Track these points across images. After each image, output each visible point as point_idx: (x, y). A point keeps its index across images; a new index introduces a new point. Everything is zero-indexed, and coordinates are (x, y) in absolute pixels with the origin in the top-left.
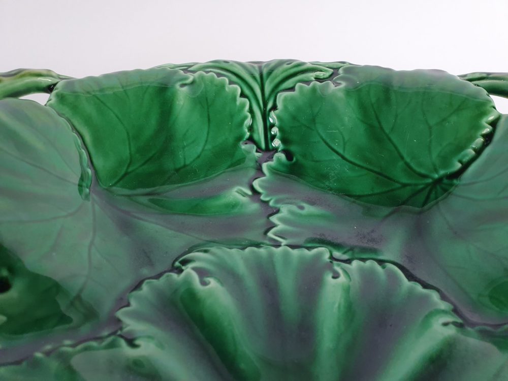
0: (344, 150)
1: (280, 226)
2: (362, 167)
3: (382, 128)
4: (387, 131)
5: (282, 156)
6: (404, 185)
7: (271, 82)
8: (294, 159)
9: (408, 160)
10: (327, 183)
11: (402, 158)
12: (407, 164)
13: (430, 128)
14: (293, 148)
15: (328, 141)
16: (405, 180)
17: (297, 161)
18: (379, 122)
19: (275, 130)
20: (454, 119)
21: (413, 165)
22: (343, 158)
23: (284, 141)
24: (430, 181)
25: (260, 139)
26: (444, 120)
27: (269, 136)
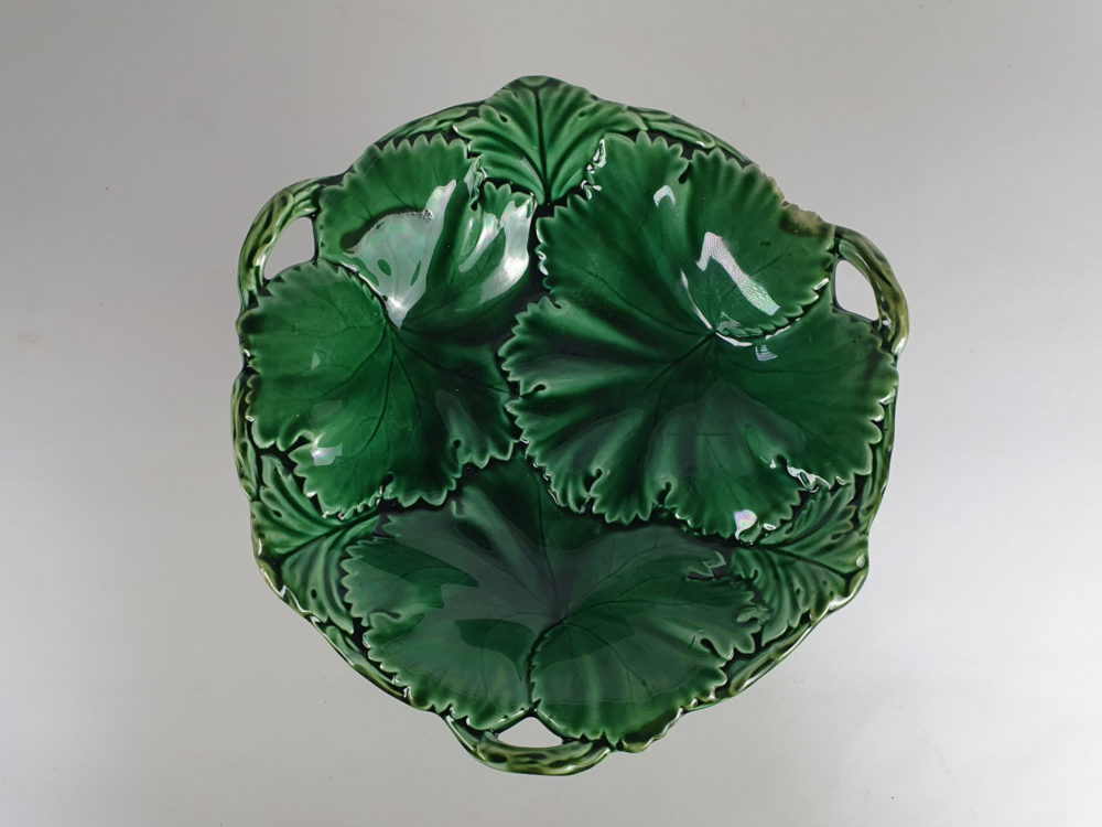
0: (375, 418)
1: (493, 453)
2: (387, 397)
3: (348, 380)
4: (350, 374)
5: (389, 488)
6: (394, 352)
7: (313, 529)
8: (390, 473)
9: (372, 350)
10: (410, 429)
11: (371, 356)
12: (377, 350)
13: (348, 328)
14: (379, 477)
15: (368, 438)
16: (390, 352)
17: (391, 470)
18: (342, 384)
19: (359, 508)
20: (339, 305)
21: (376, 345)
22: (382, 418)
23: (371, 492)
24: (388, 326)
25: (372, 524)
26: (341, 314)
27: (365, 514)
